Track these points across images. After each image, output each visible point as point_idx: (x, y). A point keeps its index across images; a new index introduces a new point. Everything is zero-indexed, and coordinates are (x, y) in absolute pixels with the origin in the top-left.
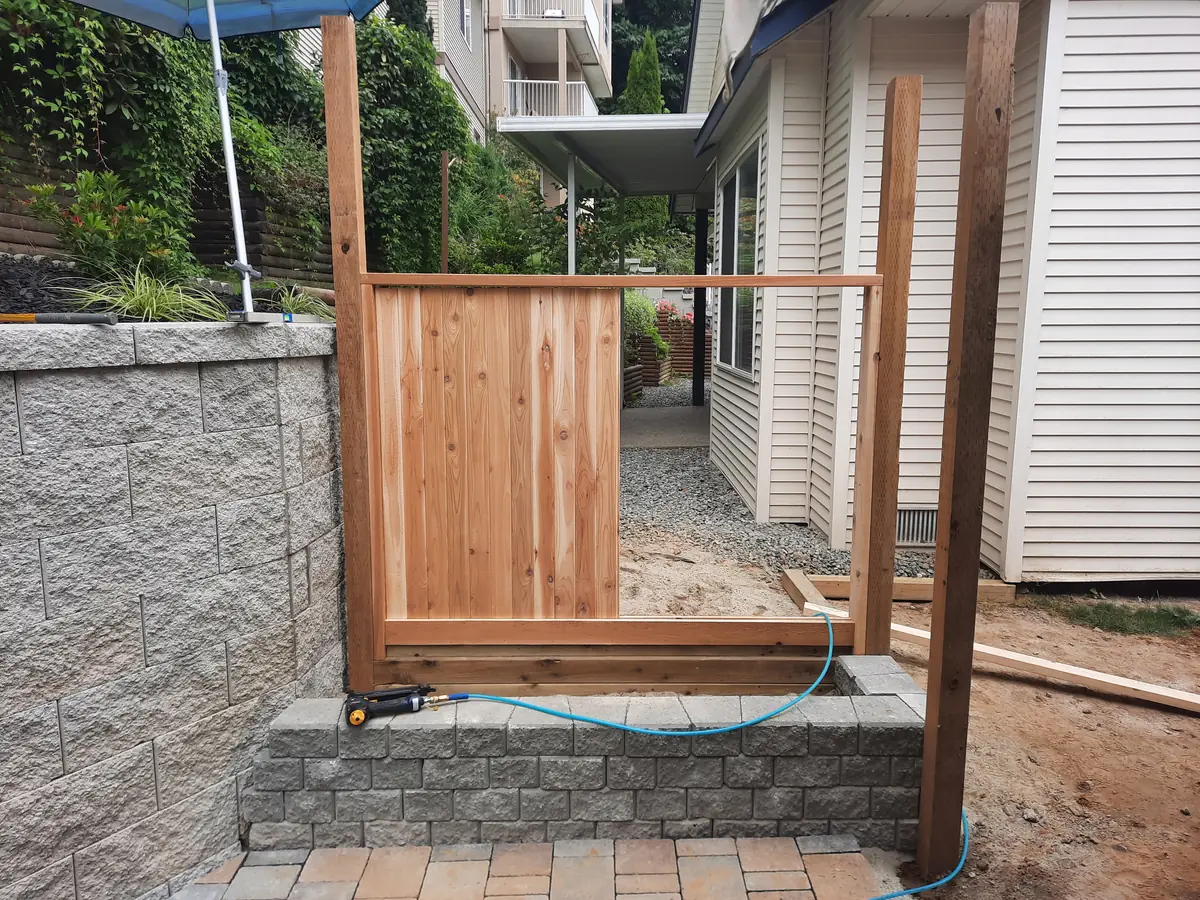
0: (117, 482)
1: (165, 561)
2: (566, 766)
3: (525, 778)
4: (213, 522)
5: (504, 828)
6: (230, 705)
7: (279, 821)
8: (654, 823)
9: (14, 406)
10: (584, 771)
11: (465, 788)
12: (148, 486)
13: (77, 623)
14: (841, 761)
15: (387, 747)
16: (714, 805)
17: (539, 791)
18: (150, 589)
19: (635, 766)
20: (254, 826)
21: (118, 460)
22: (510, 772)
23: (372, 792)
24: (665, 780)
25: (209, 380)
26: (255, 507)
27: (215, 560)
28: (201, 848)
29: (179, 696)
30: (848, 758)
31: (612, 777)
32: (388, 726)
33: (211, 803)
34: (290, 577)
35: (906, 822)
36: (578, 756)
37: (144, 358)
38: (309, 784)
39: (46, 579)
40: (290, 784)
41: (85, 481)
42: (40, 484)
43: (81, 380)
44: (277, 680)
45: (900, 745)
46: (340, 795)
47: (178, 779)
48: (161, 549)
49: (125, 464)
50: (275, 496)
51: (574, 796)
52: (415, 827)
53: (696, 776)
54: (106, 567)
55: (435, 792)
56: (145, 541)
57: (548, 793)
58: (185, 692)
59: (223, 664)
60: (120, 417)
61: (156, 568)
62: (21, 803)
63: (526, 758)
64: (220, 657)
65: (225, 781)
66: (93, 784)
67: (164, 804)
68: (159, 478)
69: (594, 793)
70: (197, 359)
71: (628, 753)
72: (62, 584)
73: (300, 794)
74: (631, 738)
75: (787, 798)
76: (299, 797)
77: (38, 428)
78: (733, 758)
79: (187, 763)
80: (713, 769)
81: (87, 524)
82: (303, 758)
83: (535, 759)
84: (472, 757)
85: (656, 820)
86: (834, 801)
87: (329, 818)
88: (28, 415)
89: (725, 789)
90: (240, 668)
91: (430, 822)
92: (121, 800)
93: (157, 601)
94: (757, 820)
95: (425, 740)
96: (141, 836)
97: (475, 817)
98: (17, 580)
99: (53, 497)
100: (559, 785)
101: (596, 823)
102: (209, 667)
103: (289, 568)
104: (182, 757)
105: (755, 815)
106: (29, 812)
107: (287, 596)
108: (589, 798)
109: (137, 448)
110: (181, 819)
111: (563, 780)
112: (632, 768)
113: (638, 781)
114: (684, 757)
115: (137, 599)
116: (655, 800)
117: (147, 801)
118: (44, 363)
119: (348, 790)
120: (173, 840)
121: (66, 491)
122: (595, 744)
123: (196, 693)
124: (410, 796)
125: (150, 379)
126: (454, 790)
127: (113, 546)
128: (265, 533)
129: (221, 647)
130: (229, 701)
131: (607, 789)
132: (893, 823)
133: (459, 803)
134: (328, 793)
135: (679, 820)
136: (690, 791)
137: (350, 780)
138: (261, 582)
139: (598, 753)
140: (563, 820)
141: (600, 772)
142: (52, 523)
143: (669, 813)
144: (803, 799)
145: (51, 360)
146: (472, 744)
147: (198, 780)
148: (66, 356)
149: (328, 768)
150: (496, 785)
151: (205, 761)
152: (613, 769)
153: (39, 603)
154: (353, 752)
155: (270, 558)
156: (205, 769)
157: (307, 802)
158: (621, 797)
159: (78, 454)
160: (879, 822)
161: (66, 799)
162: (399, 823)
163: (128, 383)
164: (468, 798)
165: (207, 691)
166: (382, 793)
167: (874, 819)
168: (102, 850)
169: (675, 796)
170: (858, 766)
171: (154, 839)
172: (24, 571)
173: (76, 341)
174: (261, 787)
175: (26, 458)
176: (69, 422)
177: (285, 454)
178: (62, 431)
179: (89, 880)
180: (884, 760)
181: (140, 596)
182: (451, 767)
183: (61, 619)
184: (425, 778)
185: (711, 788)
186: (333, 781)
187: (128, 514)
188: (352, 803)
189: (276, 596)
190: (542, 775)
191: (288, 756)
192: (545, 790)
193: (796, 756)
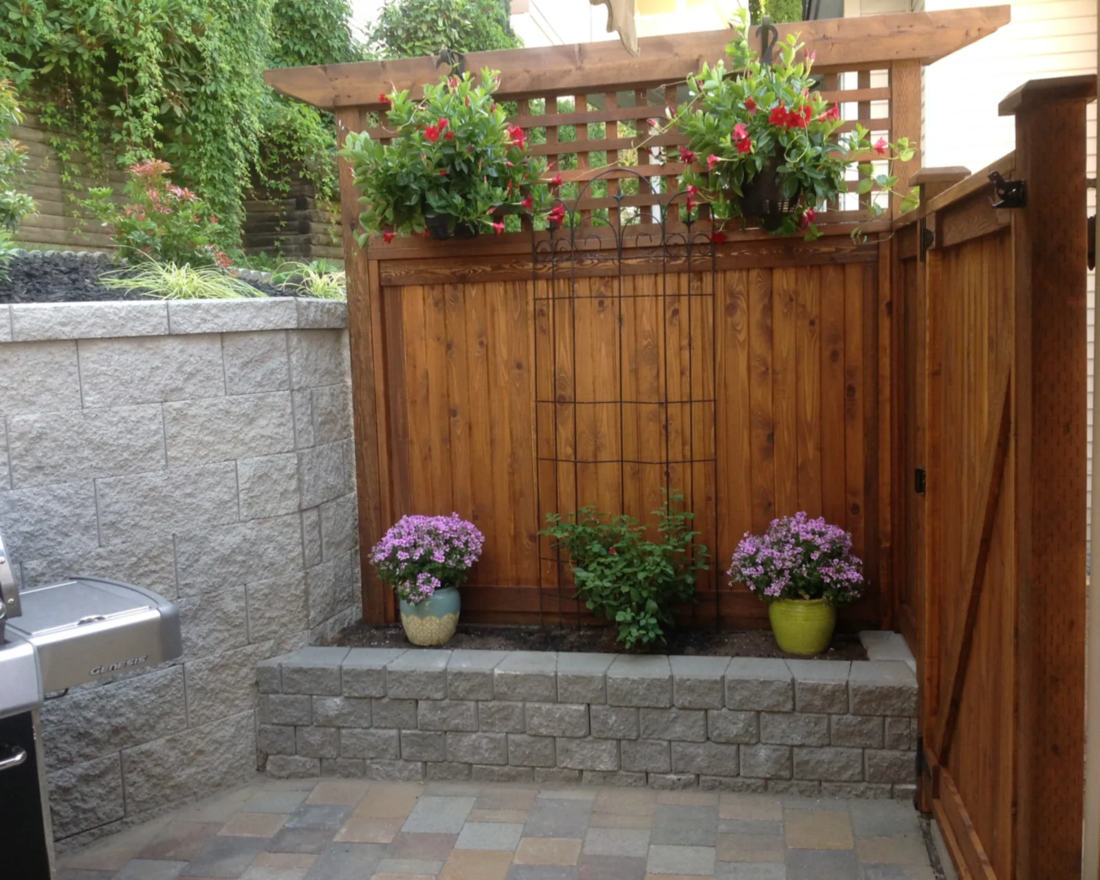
0: (154, 435)
1: (194, 506)
2: (549, 713)
3: (512, 723)
4: (233, 474)
5: (492, 771)
6: (249, 644)
7: (291, 754)
8: (639, 775)
9: (76, 368)
10: (567, 719)
11: (457, 731)
12: (180, 440)
13: (123, 552)
14: (829, 720)
15: (384, 687)
16: (699, 759)
17: (525, 737)
18: (180, 529)
19: (617, 715)
20: (271, 758)
21: (155, 415)
22: (497, 716)
23: (372, 730)
24: (649, 732)
25: (230, 349)
26: (270, 464)
27: (235, 509)
28: (224, 770)
29: (205, 629)
30: (838, 717)
31: (594, 725)
32: (385, 667)
33: (233, 730)
34: (302, 531)
35: (904, 787)
36: (561, 703)
37: (176, 329)
38: (317, 721)
39: (100, 513)
40: (300, 719)
41: (130, 432)
42: (95, 433)
43: (127, 347)
44: (291, 626)
45: (893, 705)
46: (344, 731)
47: (205, 703)
48: (190, 495)
49: (161, 420)
50: (289, 455)
51: (560, 743)
52: (411, 766)
53: (678, 730)
54: (146, 507)
55: (428, 733)
56: (177, 488)
57: (533, 739)
58: (211, 626)
59: (242, 604)
60: (157, 379)
61: (187, 511)
62: (80, 698)
63: (512, 703)
64: (241, 598)
65: (245, 713)
66: (135, 693)
67: (193, 724)
68: (188, 434)
69: (578, 741)
70: (219, 330)
71: (609, 702)
72: (111, 518)
73: (308, 729)
74: (612, 686)
75: (774, 756)
76: (308, 732)
77: (94, 387)
78: (715, 712)
79: (212, 690)
80: (696, 721)
81: (131, 469)
82: (311, 695)
83: (520, 704)
84: (462, 700)
85: (640, 772)
86: (823, 761)
87: (334, 753)
88: (87, 376)
89: (709, 743)
90: (258, 610)
91: (425, 763)
92: (157, 712)
93: (188, 541)
94: (745, 777)
95: (418, 681)
96: (173, 748)
97: (465, 760)
98: (78, 511)
99: (105, 444)
100: (543, 731)
101: (581, 771)
102: (231, 606)
103: (301, 523)
104: (208, 683)
105: (742, 774)
106: (86, 707)
107: (299, 549)
108: (573, 746)
109: (170, 406)
110: (207, 740)
111: (547, 726)
112: (614, 718)
113: (619, 731)
114: (665, 709)
115: (170, 537)
116: (638, 751)
117: (179, 718)
118: (98, 333)
119: (351, 728)
120: (200, 758)
121: (115, 440)
122: (577, 692)
123: (219, 627)
124: (406, 736)
125: (181, 347)
126: (446, 732)
127: (151, 489)
128: (279, 488)
129: (240, 589)
130: (248, 639)
131: (590, 738)
132: (889, 787)
133: (451, 745)
134: (333, 730)
135: (663, 773)
136: (673, 744)
137: (352, 718)
138: (276, 534)
139: (581, 701)
140: (548, 767)
141: (583, 720)
142: (104, 466)
143: (652, 765)
144: (790, 758)
145: (104, 330)
146: (462, 687)
147: (222, 708)
148: (115, 327)
149: (332, 705)
150: (484, 728)
151: (228, 691)
152: (595, 717)
153: (94, 532)
154: (356, 691)
155: (284, 512)
156: (228, 698)
157: (315, 737)
158: (604, 747)
159: (124, 410)
160: (874, 786)
161: (115, 702)
162: (396, 762)
163: (164, 350)
164: (460, 740)
165: (229, 628)
166: (381, 732)
167: (869, 782)
168: (142, 753)
169: (659, 748)
170: (849, 725)
171: (185, 753)
172: (83, 504)
173: (123, 314)
174: (275, 721)
175: (85, 411)
176: (118, 382)
177: (297, 417)
178: (112, 390)
179: (133, 777)
180: (876, 721)
181: (174, 535)
182: (443, 709)
183: (110, 548)
184: (420, 718)
185: (694, 742)
186: (337, 717)
187: (163, 462)
188: (355, 740)
189: (289, 548)
190: (528, 720)
191: (298, 692)
192: (531, 735)
193: (779, 712)
